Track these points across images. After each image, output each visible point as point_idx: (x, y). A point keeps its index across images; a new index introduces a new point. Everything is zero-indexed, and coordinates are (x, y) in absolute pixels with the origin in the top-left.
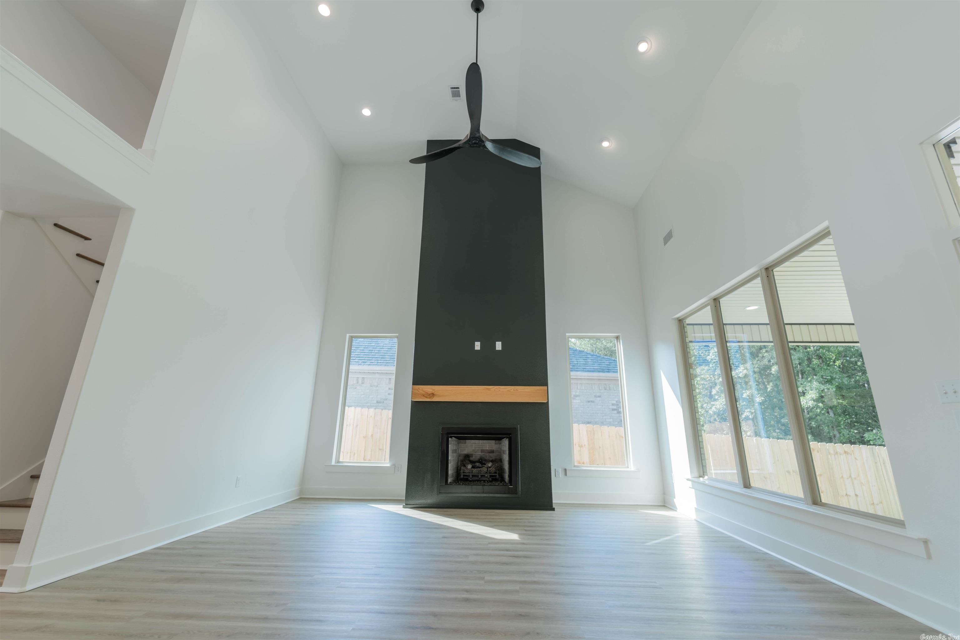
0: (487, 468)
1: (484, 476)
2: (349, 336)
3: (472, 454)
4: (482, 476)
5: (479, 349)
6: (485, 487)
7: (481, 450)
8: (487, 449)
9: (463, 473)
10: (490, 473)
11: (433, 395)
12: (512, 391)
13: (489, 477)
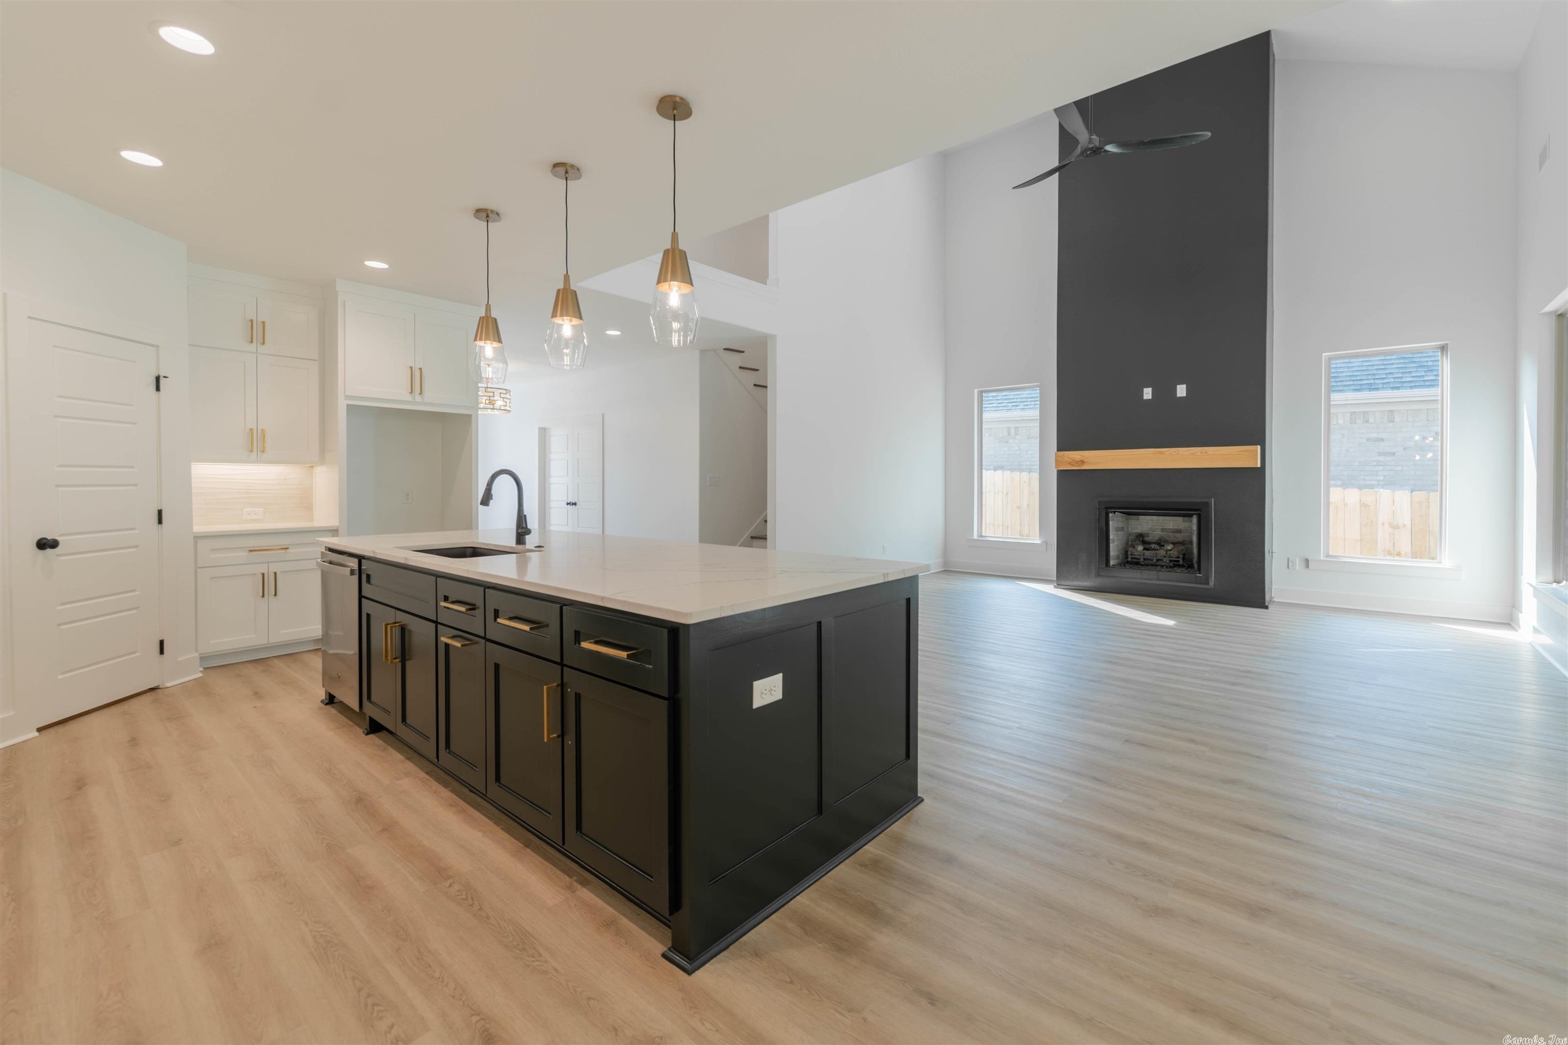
0: (1167, 551)
1: (1162, 560)
2: (978, 391)
3: (1149, 533)
4: (1158, 560)
5: (1151, 398)
6: (1160, 573)
7: (1162, 528)
8: (1171, 527)
9: (1131, 555)
10: (1169, 557)
11: (1083, 462)
13: (1168, 561)
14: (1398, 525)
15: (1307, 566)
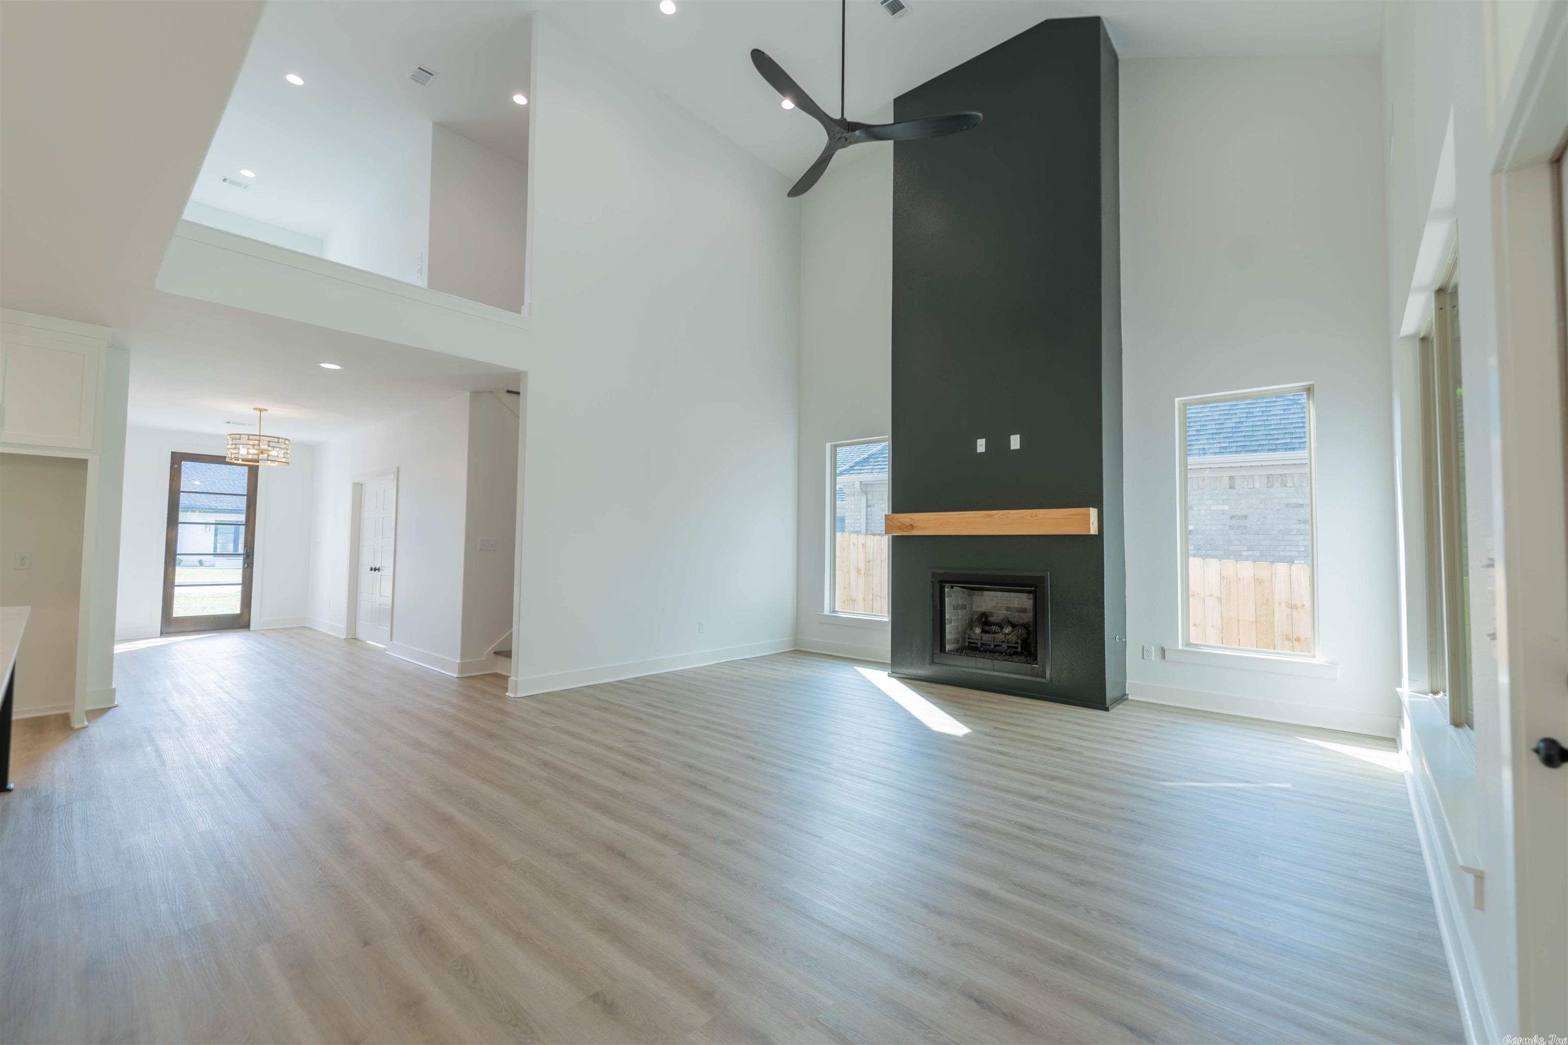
0: (1006, 635)
1: (1001, 645)
2: (831, 445)
3: (993, 612)
4: (996, 646)
5: (984, 451)
6: (996, 662)
7: (1006, 607)
8: (1016, 606)
9: (969, 638)
10: (1008, 642)
11: (912, 527)
12: (1028, 517)
13: (1006, 648)
14: (1296, 605)
15: (1164, 656)
